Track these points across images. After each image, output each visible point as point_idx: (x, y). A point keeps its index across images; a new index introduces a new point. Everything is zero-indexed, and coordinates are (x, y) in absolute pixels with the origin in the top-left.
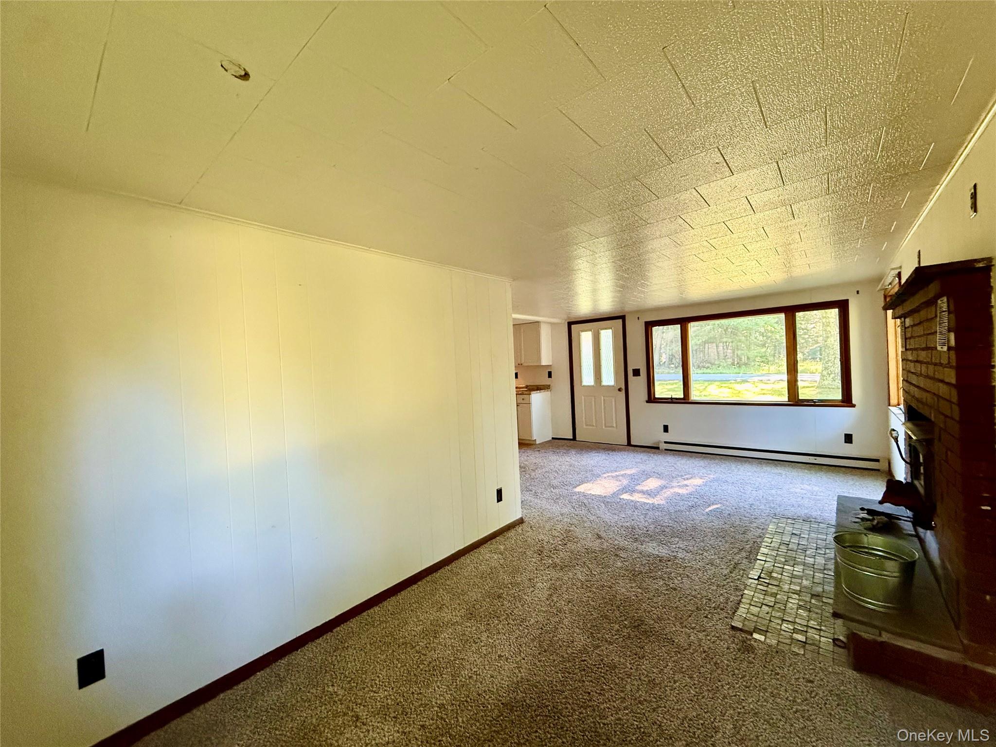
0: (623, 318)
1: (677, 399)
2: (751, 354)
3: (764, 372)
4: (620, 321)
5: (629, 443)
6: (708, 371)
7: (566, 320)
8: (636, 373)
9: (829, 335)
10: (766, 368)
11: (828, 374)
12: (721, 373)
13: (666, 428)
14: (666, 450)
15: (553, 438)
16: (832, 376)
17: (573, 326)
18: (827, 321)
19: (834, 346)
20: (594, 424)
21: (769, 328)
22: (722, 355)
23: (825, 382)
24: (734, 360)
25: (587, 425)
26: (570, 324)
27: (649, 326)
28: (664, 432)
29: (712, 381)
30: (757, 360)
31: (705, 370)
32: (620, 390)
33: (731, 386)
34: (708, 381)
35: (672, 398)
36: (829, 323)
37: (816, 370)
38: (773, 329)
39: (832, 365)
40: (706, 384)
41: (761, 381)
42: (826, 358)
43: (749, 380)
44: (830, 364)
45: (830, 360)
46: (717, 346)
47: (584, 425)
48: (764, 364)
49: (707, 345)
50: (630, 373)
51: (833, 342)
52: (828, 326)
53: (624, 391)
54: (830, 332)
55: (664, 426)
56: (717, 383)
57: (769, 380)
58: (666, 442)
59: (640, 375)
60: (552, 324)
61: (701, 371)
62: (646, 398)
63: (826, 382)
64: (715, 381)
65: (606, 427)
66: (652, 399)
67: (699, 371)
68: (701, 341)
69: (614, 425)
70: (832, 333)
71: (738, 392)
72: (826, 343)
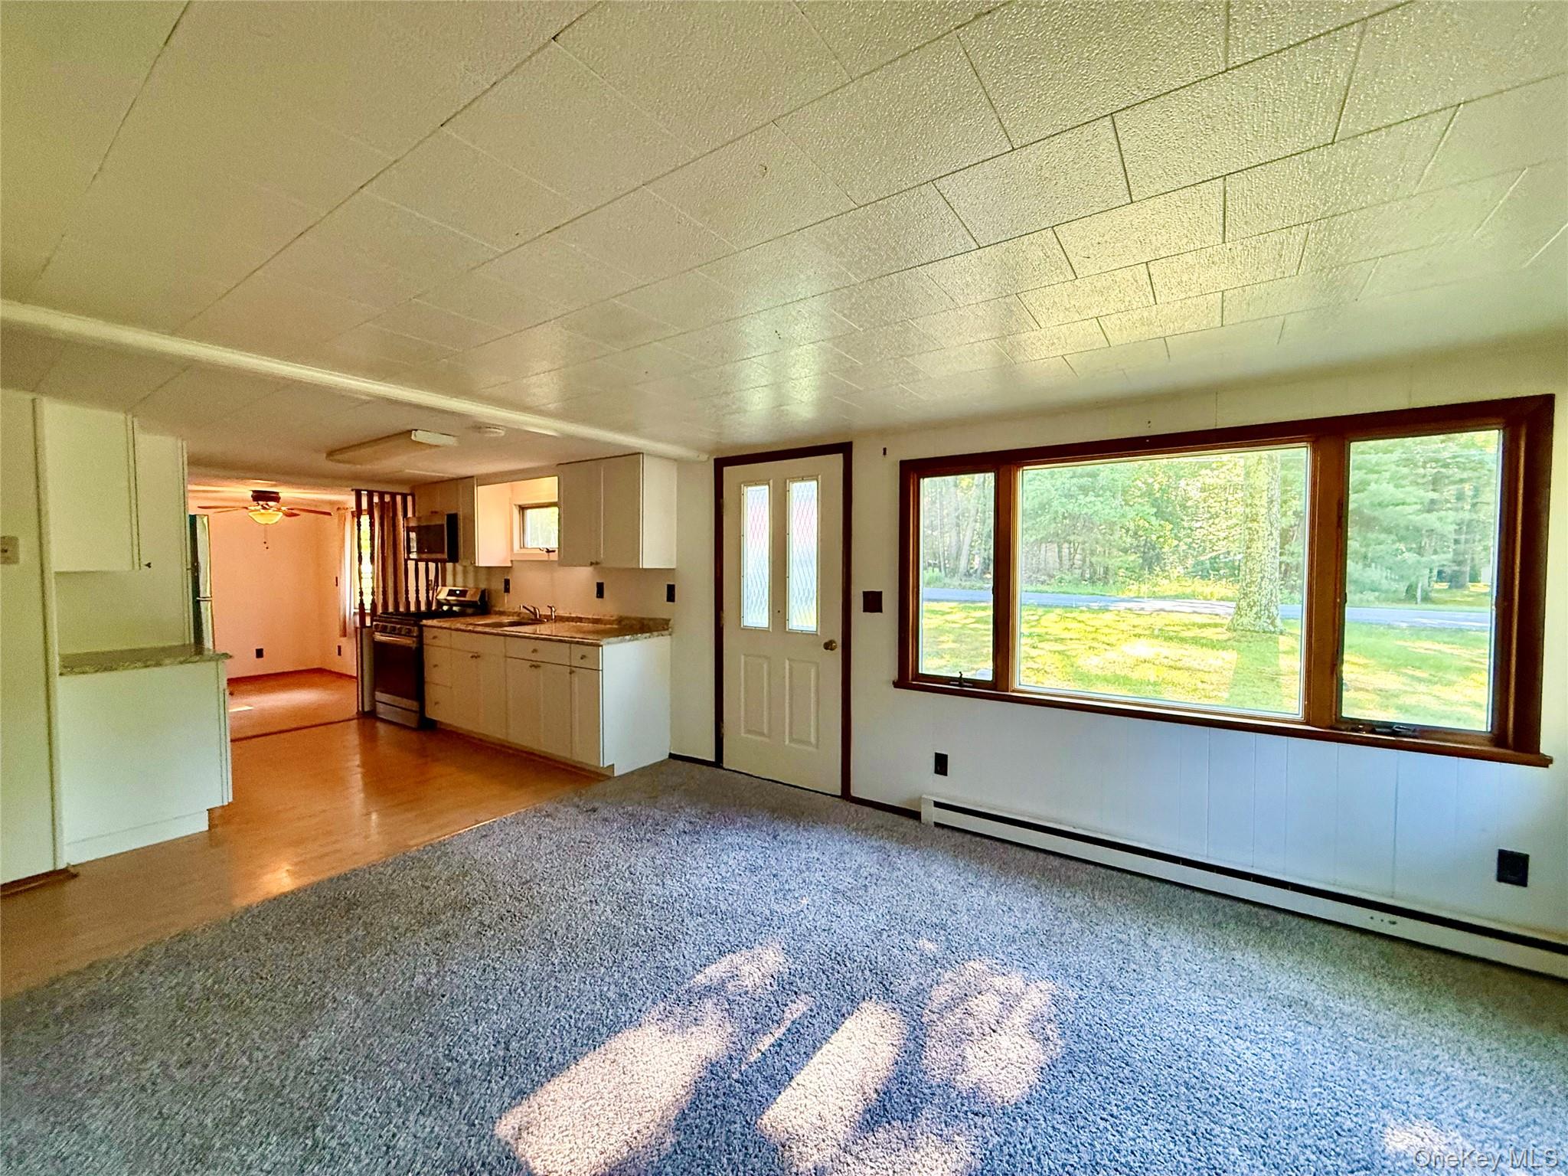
0: (845, 449)
1: (975, 683)
2: (1113, 563)
3: (1132, 595)
4: (838, 459)
5: (846, 794)
6: (1045, 588)
7: (710, 453)
8: (873, 602)
9: (1256, 537)
10: (1135, 587)
11: (1249, 605)
12: (1064, 593)
13: (941, 764)
14: (937, 825)
15: (672, 756)
16: (1255, 609)
17: (726, 470)
18: (1254, 511)
19: (1263, 557)
20: (766, 731)
21: (1141, 522)
22: (1066, 563)
23: (1243, 619)
24: (1084, 571)
25: (749, 732)
26: (720, 464)
27: (913, 472)
28: (937, 772)
29: (1051, 606)
30: (1121, 574)
31: (1040, 587)
32: (829, 646)
33: (1081, 617)
34: (1045, 606)
35: (961, 681)
36: (1257, 515)
37: (1211, 593)
38: (1147, 525)
39: (1256, 589)
40: (1040, 611)
41: (1129, 609)
42: (1248, 577)
43: (1111, 608)
44: (1254, 589)
45: (1254, 582)
46: (1059, 546)
47: (743, 730)
48: (1132, 582)
49: (1044, 545)
50: (857, 602)
51: (1261, 549)
52: (1254, 520)
53: (839, 650)
54: (1258, 532)
55: (937, 755)
56: (1058, 611)
57: (1142, 609)
58: (937, 805)
59: (880, 610)
60: (678, 461)
61: (1033, 588)
62: (894, 675)
63: (1245, 620)
64: (1057, 607)
65: (792, 740)
66: (908, 677)
67: (1030, 588)
68: (1034, 537)
69: (813, 740)
70: (1261, 534)
71: (1094, 629)
72: (1249, 551)
